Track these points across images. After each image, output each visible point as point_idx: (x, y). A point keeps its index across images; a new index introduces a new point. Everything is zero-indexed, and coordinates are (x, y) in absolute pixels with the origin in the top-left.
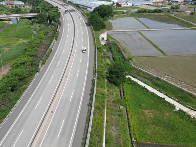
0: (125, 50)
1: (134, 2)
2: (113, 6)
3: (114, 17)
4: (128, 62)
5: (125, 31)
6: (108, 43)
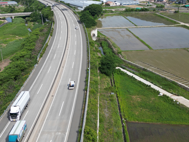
0: (114, 45)
1: (122, 2)
2: (103, 5)
3: (104, 16)
4: (117, 56)
5: (114, 28)
6: (99, 39)
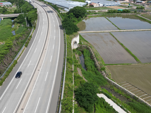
3: (87, 17)
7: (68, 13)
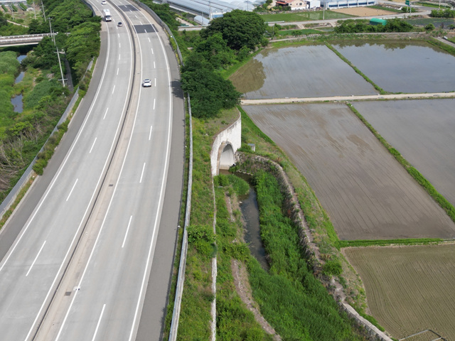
3: (270, 46)
7: (206, 33)
